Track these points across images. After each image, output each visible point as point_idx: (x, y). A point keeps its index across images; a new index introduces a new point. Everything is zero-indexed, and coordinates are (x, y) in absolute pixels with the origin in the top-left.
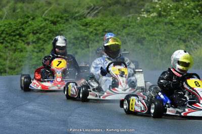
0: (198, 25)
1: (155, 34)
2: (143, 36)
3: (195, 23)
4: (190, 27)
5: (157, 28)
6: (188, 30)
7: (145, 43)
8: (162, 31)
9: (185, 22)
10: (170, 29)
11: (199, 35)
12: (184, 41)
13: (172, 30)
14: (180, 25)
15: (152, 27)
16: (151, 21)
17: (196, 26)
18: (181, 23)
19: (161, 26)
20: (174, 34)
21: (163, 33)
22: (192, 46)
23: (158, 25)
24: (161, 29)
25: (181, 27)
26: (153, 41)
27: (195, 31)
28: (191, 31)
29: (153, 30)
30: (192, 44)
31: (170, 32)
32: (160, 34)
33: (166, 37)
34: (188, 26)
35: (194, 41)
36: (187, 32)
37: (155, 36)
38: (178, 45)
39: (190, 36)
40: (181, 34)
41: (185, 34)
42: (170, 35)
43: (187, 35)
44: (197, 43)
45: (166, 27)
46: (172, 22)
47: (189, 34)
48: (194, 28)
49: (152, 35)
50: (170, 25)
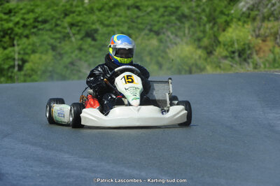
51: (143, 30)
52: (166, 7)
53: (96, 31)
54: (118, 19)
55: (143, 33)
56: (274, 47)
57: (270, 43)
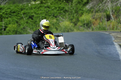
0: (64, 8)
1: (39, 13)
2: (32, 14)
3: (62, 6)
4: (59, 9)
5: (40, 10)
6: (58, 10)
7: (34, 18)
8: (43, 11)
9: (56, 6)
10: (47, 11)
11: (64, 13)
12: (56, 17)
13: (49, 11)
14: (53, 8)
15: (37, 10)
16: (37, 6)
17: (62, 8)
18: (54, 7)
19: (42, 9)
20: (50, 13)
21: (43, 13)
22: (60, 19)
23: (41, 8)
24: (42, 10)
25: (54, 9)
26: (38, 17)
27: (62, 11)
28: (59, 11)
29: (38, 11)
30: (60, 18)
31: (48, 12)
32: (42, 13)
33: (45, 15)
34: (58, 8)
35: (62, 17)
36: (58, 12)
37: (39, 14)
38: (53, 19)
39: (59, 14)
40: (54, 13)
41: (56, 13)
42: (48, 14)
43: (57, 13)
44: (63, 18)
45: (45, 9)
46: (49, 6)
47: (58, 13)
48: (61, 10)
49: (37, 14)
50: (48, 8)
51: (51, 16)
52: (59, 7)
53: (33, 16)
54: (41, 11)
55: (50, 17)
56: (100, 22)
57: (98, 21)
